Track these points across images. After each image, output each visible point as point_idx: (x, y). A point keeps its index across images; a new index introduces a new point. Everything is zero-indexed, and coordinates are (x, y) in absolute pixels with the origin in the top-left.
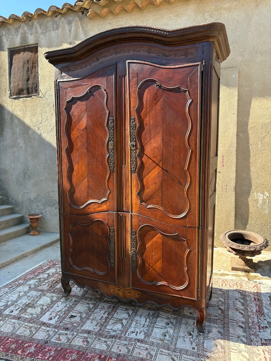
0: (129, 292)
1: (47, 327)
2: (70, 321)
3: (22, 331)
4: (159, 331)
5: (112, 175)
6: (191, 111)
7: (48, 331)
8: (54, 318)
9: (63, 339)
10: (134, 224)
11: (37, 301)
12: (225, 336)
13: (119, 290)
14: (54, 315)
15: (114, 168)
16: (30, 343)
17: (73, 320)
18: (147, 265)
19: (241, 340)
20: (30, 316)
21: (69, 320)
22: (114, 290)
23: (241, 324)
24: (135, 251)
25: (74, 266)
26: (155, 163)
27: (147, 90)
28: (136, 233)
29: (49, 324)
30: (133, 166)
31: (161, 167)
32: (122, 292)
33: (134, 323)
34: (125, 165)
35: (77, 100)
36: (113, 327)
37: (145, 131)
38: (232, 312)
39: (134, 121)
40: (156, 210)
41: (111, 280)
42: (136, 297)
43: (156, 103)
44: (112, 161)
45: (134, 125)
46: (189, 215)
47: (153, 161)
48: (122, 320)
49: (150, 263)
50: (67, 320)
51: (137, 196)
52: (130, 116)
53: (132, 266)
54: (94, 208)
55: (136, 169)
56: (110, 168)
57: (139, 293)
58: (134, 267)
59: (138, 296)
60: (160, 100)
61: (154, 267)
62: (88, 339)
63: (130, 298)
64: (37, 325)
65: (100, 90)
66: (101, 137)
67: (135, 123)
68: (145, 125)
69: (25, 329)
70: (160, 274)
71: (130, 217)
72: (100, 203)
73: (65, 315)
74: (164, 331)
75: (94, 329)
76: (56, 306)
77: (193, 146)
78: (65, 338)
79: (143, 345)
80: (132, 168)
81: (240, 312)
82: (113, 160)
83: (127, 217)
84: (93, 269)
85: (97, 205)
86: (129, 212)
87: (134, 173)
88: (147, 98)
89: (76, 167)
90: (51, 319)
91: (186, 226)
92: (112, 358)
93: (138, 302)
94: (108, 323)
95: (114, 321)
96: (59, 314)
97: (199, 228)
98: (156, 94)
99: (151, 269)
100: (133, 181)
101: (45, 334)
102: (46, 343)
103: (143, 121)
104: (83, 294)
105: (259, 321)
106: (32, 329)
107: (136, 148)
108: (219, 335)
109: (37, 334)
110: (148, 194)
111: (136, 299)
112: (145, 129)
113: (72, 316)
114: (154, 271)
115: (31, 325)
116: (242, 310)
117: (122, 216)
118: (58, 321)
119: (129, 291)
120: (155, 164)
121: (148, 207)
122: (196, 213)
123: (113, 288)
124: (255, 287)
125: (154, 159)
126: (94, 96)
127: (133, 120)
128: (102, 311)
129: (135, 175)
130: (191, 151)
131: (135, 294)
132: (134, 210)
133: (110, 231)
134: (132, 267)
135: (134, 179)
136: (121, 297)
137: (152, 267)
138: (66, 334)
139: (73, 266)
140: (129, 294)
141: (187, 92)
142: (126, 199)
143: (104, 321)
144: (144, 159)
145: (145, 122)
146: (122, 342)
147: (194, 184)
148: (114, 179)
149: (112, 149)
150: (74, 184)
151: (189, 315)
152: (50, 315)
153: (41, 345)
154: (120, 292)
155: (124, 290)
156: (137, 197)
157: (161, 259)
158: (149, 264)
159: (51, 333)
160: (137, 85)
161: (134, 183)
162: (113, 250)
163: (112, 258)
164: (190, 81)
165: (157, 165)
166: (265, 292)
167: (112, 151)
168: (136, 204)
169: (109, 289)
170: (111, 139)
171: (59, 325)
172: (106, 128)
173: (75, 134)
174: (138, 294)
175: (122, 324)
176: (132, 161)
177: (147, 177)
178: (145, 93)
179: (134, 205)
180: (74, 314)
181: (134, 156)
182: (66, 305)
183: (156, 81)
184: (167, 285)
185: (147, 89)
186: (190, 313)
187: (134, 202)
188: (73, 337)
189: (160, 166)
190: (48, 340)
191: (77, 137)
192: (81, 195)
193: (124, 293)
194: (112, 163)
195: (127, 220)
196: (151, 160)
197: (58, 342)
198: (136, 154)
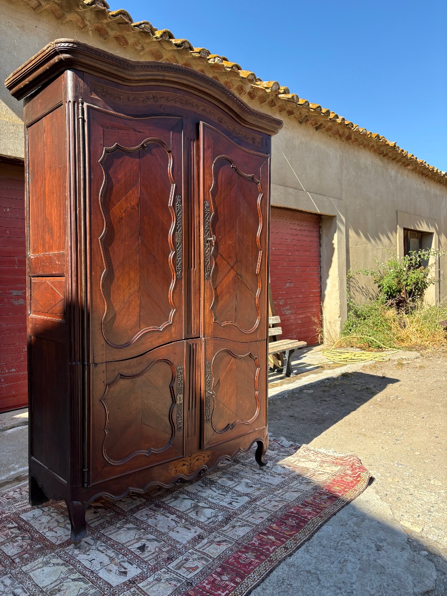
0: (197, 460)
1: (143, 580)
2: (151, 553)
5: (179, 283)
7: (158, 580)
8: (125, 568)
9: (198, 564)
10: (208, 352)
13: (184, 465)
15: (181, 272)
17: (150, 549)
18: (221, 405)
21: (147, 553)
22: (176, 469)
25: (111, 462)
26: (230, 265)
27: (221, 169)
28: (211, 365)
30: (206, 269)
32: (188, 464)
34: (194, 267)
36: (205, 516)
39: (209, 207)
40: (231, 327)
41: (176, 453)
42: (206, 462)
43: (231, 189)
44: (179, 263)
45: (208, 212)
46: (260, 327)
47: (228, 263)
48: (197, 506)
49: (225, 402)
51: (210, 311)
52: (204, 199)
53: (206, 416)
54: (151, 342)
55: (210, 273)
56: (176, 273)
57: (209, 453)
58: (208, 416)
59: (208, 459)
60: (234, 187)
61: (228, 406)
63: (199, 467)
65: (161, 148)
66: (163, 223)
67: (210, 210)
68: (220, 214)
70: (234, 411)
72: (161, 330)
73: (130, 555)
74: (244, 485)
75: (196, 532)
76: (85, 562)
78: (196, 562)
79: (261, 501)
80: (205, 271)
82: (180, 260)
83: (198, 345)
84: (148, 449)
85: (156, 335)
86: (200, 337)
87: (208, 279)
90: (124, 572)
91: (257, 340)
92: (272, 526)
93: (209, 468)
94: (192, 518)
95: (193, 514)
96: (119, 561)
98: (231, 177)
99: (226, 409)
100: (206, 290)
101: (162, 585)
102: (192, 584)
103: (218, 208)
107: (210, 244)
110: (222, 306)
111: (206, 464)
112: (220, 220)
113: (141, 549)
114: (229, 411)
117: (191, 345)
118: (138, 566)
119: (197, 458)
120: (229, 267)
121: (222, 325)
123: (175, 466)
125: (229, 260)
126: (152, 155)
127: (208, 205)
128: (157, 518)
129: (209, 283)
130: (262, 252)
131: (204, 459)
132: (206, 332)
133: (177, 373)
134: (206, 418)
135: (208, 287)
136: (186, 475)
137: (226, 407)
138: (187, 560)
139: (109, 462)
140: (196, 463)
141: (259, 184)
142: (195, 319)
143: (183, 521)
144: (219, 259)
145: (220, 211)
146: (244, 514)
147: (263, 289)
148: (181, 290)
149: (180, 243)
150: (114, 304)
152: (109, 572)
153: (193, 590)
154: (185, 467)
155: (191, 461)
156: (211, 314)
157: (235, 391)
158: (223, 404)
159: (167, 576)
160: (213, 159)
161: (208, 294)
162: (181, 402)
163: (180, 415)
164: (262, 173)
165: (232, 268)
167: (179, 246)
168: (210, 323)
169: (169, 471)
170: (179, 229)
172: (172, 211)
173: (116, 212)
174: (208, 456)
175: (204, 507)
176: (206, 262)
177: (221, 284)
178: (220, 172)
179: (206, 326)
180: (137, 545)
181: (209, 255)
183: (233, 161)
184: (242, 422)
187: (206, 321)
188: (199, 553)
189: (234, 270)
190: (184, 581)
191: (122, 218)
192: (127, 322)
193: (190, 464)
194: (180, 265)
195: (198, 349)
196: (226, 261)
197: (198, 570)
198: (210, 253)
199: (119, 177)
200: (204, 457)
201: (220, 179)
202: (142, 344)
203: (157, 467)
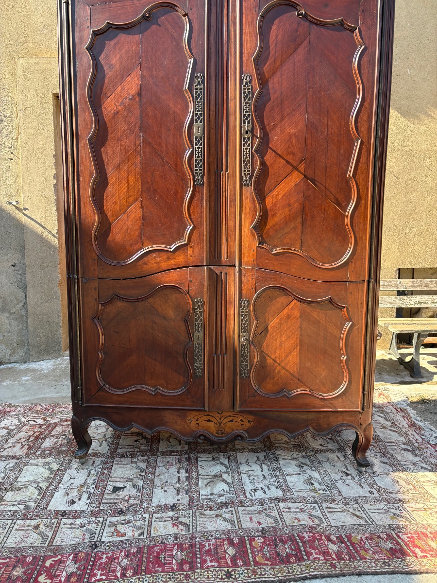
0: (231, 421)
1: (74, 517)
2: (117, 497)
3: (19, 539)
4: (296, 480)
5: (199, 191)
6: (362, 68)
7: (82, 525)
8: (80, 499)
9: (129, 532)
10: (245, 287)
11: (17, 478)
12: (396, 465)
13: (209, 421)
14: (74, 494)
15: (203, 177)
16: (57, 556)
17: (122, 494)
18: (269, 361)
19: (422, 467)
20: (22, 507)
21: (113, 496)
22: (198, 422)
23: (403, 446)
24: (247, 338)
25: (107, 388)
26: (291, 165)
27: (276, 22)
28: (250, 304)
29: (76, 512)
30: (245, 171)
31: (302, 173)
32: (216, 421)
33: (244, 476)
34: (227, 170)
35: (119, 31)
36: (212, 489)
37: (271, 102)
38: (380, 432)
39: (250, 82)
40: (291, 256)
41: (193, 402)
42: (246, 428)
43: (296, 49)
44: (198, 164)
45: (249, 89)
46: (353, 260)
47: (288, 162)
48: (220, 476)
49: (276, 357)
50: (110, 498)
51: (251, 231)
52: (241, 72)
53: (240, 368)
54: (158, 263)
55: (251, 178)
56: (194, 178)
57: (251, 418)
58: (245, 370)
59: (248, 424)
60: (303, 44)
61: (283, 364)
62: (180, 519)
63: (233, 430)
64: (49, 520)
65: (173, 14)
66: (175, 113)
67: (252, 87)
68: (271, 91)
69: (22, 533)
70: (295, 374)
71: (237, 274)
72: (171, 250)
73: (100, 490)
74: (306, 478)
75: (178, 500)
76: (66, 478)
77: (364, 133)
78: (132, 528)
79: (291, 505)
80: (243, 175)
81: (391, 430)
82: (201, 160)
83: (230, 275)
84: (154, 387)
85: (164, 256)
86: (234, 266)
87: (248, 186)
88: (277, 37)
89: (112, 177)
90: (73, 502)
91: (346, 280)
92: (254, 540)
93: (250, 437)
94: (198, 485)
95: (205, 482)
96: (85, 490)
97: (369, 282)
98: (296, 31)
99: (279, 368)
100: (244, 202)
101: (78, 532)
102: (96, 548)
103: (268, 82)
104: (110, 449)
105: (423, 437)
106: (42, 528)
107: (254, 136)
108: (388, 467)
109: (59, 535)
110: (274, 226)
111: (245, 431)
112: (272, 100)
113: (116, 489)
114: (284, 371)
115: (33, 522)
116: (391, 426)
117: (219, 274)
118: (91, 502)
119: (231, 418)
120: (290, 168)
121: (273, 252)
122: (365, 256)
123: (196, 418)
124: (381, 396)
125: (290, 158)
126: (160, 25)
127: (248, 80)
128: (170, 469)
129: (249, 191)
130: (361, 141)
131: (242, 423)
132: (245, 259)
133: (194, 305)
134: (241, 370)
135: (247, 198)
136: (213, 434)
137: (279, 364)
138: (128, 522)
139: (104, 387)
140: (229, 424)
141: (357, 30)
142: (226, 240)
143: (187, 483)
144: (269, 157)
145: (270, 85)
146: (248, 509)
147: (363, 202)
148: (202, 200)
149: (201, 138)
150: (109, 215)
151: (321, 447)
152: (64, 496)
153: (87, 554)
154: (212, 424)
155: (220, 419)
156: (253, 235)
157: (297, 346)
158: (273, 360)
159: (92, 527)
160: (257, 10)
161: (247, 206)
162: (199, 342)
163: (198, 358)
164: (363, 11)
165: (295, 168)
166: (399, 400)
167: (199, 141)
168: (250, 248)
169: (188, 422)
170: (199, 118)
171: (97, 509)
172: (188, 96)
173: (110, 105)
174: (249, 422)
175: (224, 481)
176: (244, 161)
177: (273, 193)
178: (274, 27)
179: (245, 251)
180: (118, 485)
181: (249, 151)
182: (89, 473)
183: (298, 5)
184: (309, 393)
185: (277, 20)
186: (321, 445)
187: (245, 243)
188: (147, 523)
189: (300, 172)
190: (95, 540)
191: (118, 112)
192: (125, 237)
193: (220, 424)
194: (201, 167)
195: (230, 280)
196: (283, 159)
197: (120, 539)
198: (252, 148)
199: (113, 62)
200: (242, 421)
201: (274, 38)
202: (145, 264)
203: (170, 411)
